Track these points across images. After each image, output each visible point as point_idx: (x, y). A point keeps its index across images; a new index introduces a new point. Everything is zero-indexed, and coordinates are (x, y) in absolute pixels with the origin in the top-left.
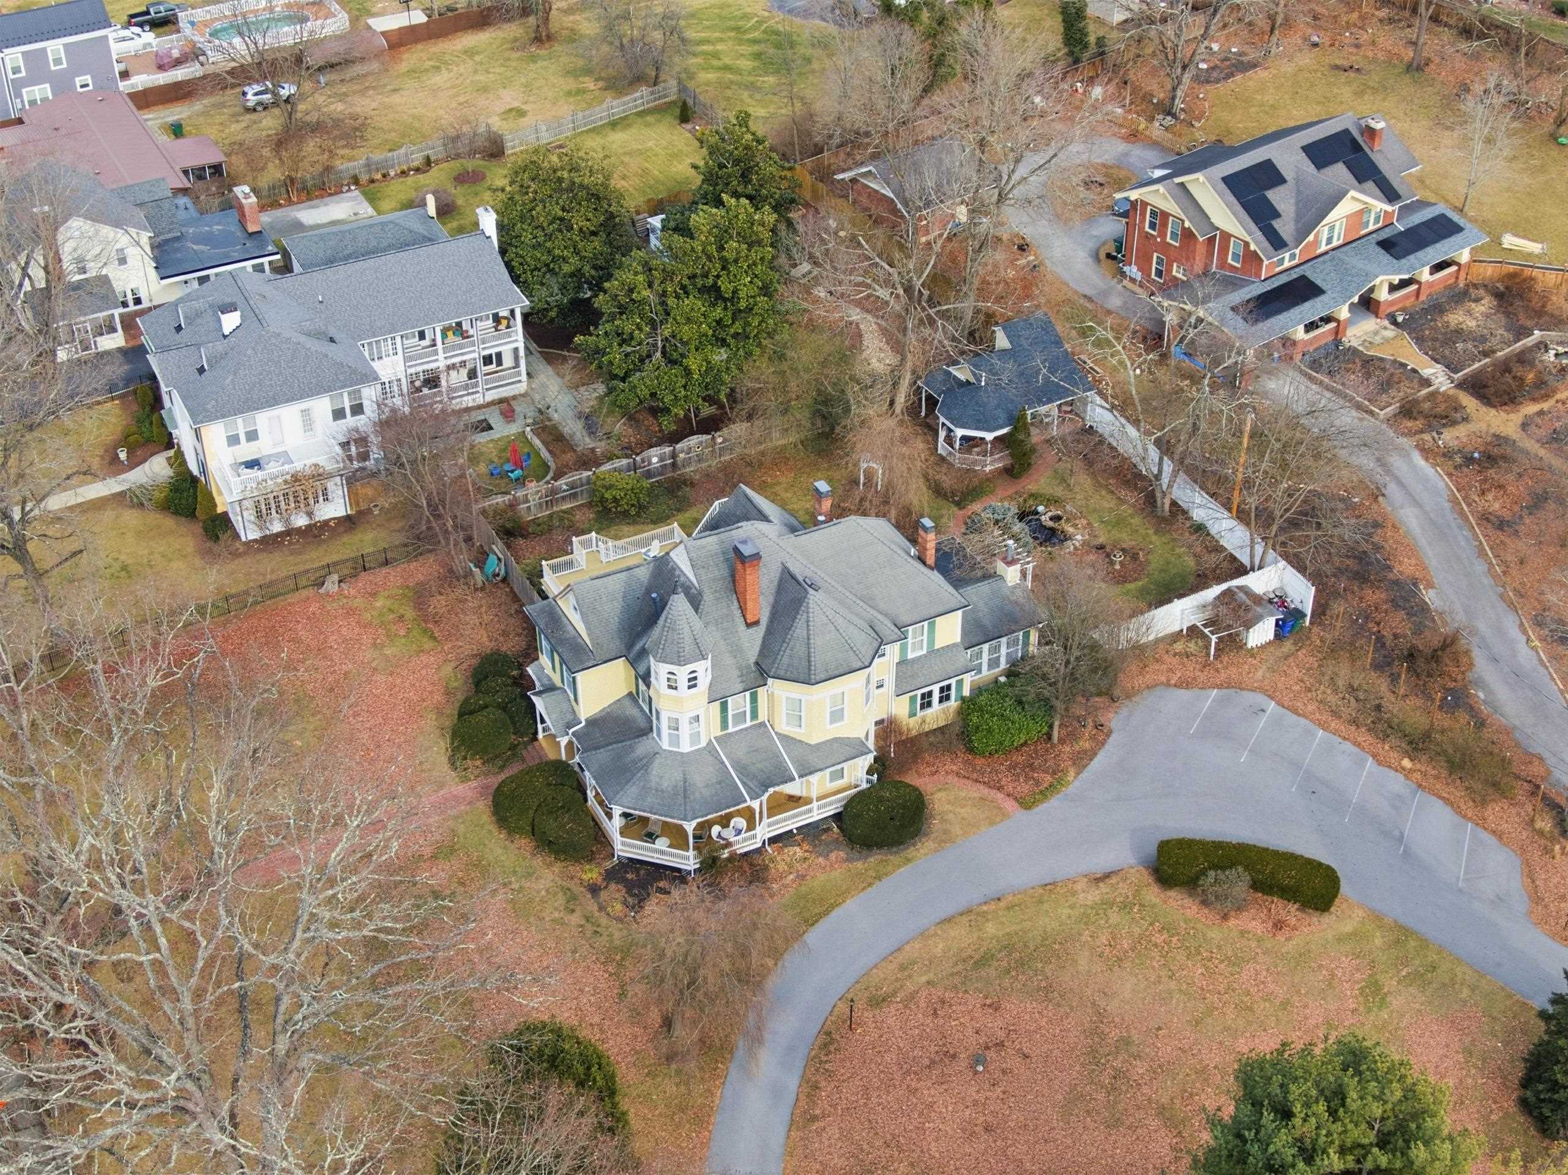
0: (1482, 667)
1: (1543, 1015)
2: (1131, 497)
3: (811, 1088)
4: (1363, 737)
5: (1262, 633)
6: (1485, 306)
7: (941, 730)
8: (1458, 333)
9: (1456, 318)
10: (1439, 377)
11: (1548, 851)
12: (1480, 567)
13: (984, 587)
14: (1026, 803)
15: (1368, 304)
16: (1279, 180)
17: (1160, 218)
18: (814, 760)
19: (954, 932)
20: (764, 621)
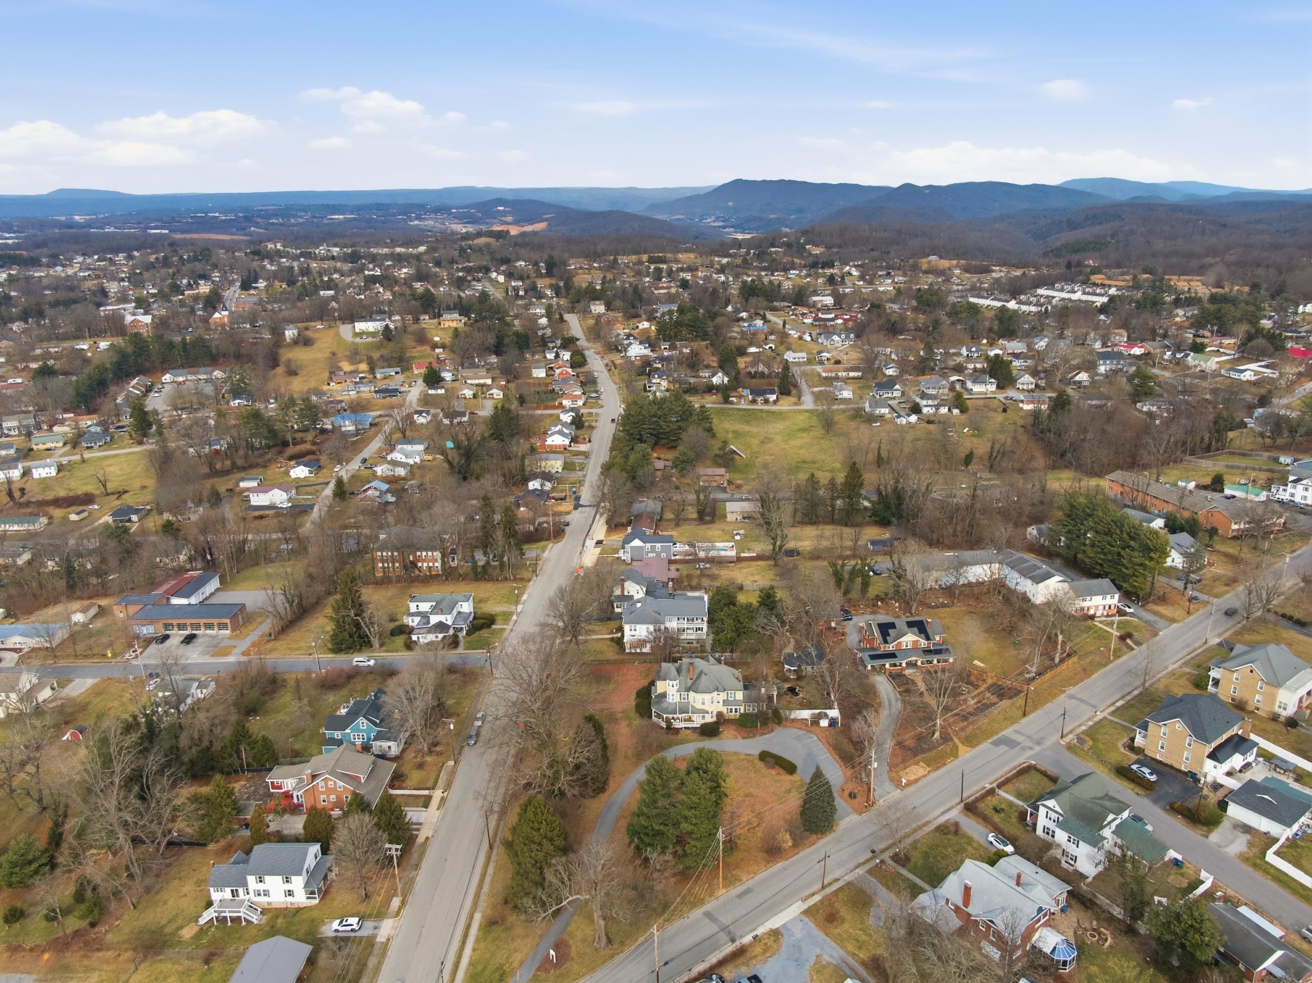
5: (824, 723)
6: (952, 674)
7: (732, 719)
10: (921, 686)
12: (893, 727)
13: (755, 692)
14: (743, 738)
16: (893, 627)
17: (866, 631)
18: (698, 711)
20: (693, 679)
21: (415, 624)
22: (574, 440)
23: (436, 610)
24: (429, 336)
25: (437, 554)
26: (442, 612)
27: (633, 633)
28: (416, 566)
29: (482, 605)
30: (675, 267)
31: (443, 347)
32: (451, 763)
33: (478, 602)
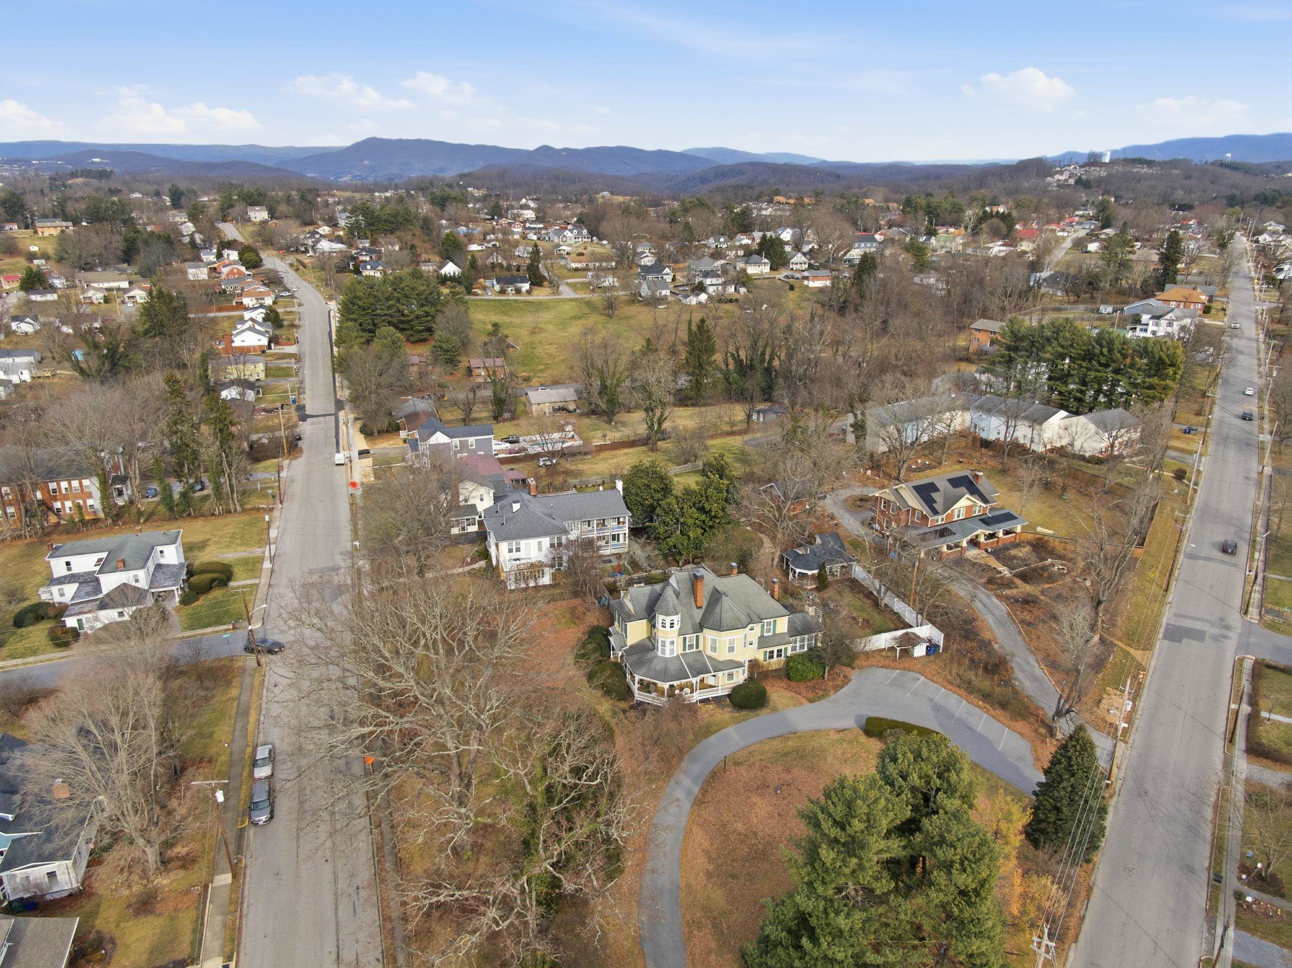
0: (1018, 673)
1: (1035, 793)
2: (868, 602)
3: (704, 791)
4: (962, 692)
5: (920, 651)
6: (1027, 549)
7: (776, 670)
8: (1015, 557)
9: (1013, 552)
10: (1006, 572)
11: (1043, 742)
12: (1019, 638)
13: (799, 615)
14: (811, 701)
15: (974, 543)
16: (937, 490)
17: (888, 503)
18: (720, 667)
19: (774, 743)
20: (704, 607)
21: (67, 599)
22: (273, 340)
23: (105, 566)
24: (21, 246)
25: (91, 484)
26: (125, 566)
27: (515, 555)
28: (50, 509)
29: (196, 553)
30: (331, 200)
31: (46, 257)
32: (224, 879)
33: (189, 549)
